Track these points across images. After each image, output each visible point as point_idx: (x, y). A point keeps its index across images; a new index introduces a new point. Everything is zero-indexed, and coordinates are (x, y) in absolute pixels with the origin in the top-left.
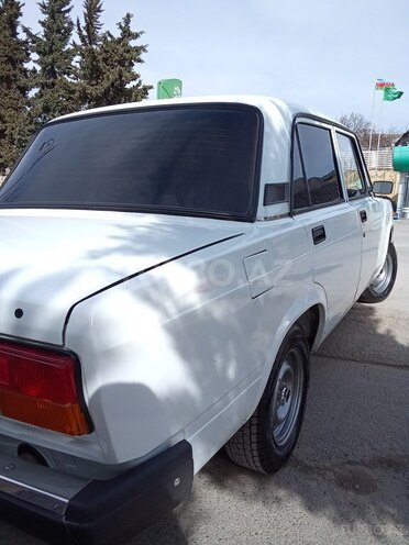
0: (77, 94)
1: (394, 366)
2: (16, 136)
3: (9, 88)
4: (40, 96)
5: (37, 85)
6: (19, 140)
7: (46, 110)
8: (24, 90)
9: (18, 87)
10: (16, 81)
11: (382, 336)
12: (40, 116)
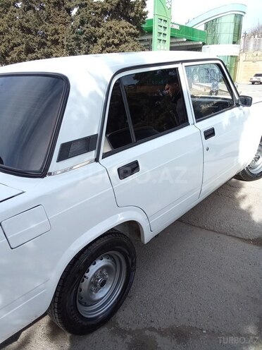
0: (100, 10)
1: (240, 238)
2: (65, 43)
3: (60, 10)
4: (78, 13)
5: (76, 6)
6: (67, 45)
7: (82, 23)
8: (69, 10)
9: (66, 9)
10: (64, 4)
11: (243, 212)
12: (79, 28)
